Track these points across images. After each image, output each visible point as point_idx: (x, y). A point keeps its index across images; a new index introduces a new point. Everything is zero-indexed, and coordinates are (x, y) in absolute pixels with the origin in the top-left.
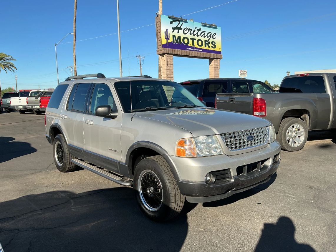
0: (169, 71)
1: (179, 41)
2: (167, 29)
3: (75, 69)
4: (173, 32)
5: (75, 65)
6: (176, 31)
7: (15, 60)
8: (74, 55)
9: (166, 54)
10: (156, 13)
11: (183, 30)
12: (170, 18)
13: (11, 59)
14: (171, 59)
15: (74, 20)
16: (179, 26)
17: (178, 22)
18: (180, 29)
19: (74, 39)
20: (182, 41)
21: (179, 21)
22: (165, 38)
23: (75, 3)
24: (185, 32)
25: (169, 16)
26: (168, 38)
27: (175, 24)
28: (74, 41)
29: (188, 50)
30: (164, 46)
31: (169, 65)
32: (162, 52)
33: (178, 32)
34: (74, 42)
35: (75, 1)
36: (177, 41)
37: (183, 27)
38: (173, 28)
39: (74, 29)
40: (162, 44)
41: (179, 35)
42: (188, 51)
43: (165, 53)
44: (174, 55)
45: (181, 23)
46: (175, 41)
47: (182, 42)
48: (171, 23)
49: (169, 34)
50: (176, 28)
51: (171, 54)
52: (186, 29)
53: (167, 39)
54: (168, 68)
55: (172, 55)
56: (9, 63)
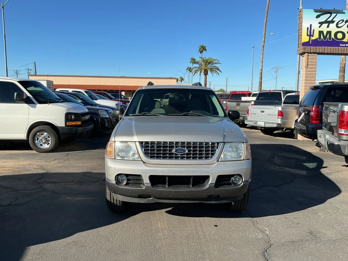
0: (309, 73)
1: (328, 37)
2: (311, 25)
3: (261, 71)
4: (320, 27)
5: (261, 67)
6: (325, 25)
7: (221, 63)
8: (262, 57)
9: (307, 54)
10: (298, 8)
11: (335, 23)
12: (316, 11)
13: (217, 63)
14: (314, 58)
15: (265, 21)
16: (330, 19)
17: (329, 15)
18: (332, 22)
19: (264, 40)
20: (333, 36)
21: (331, 13)
22: (308, 35)
23: (268, 3)
24: (339, 25)
25: (314, 9)
26: (312, 34)
27: (324, 18)
28: (264, 42)
29: (341, 46)
30: (305, 44)
31: (309, 66)
32: (302, 51)
33: (328, 27)
34: (263, 44)
35: (268, 1)
36: (325, 37)
37: (336, 20)
38: (320, 23)
39: (264, 30)
40: (302, 42)
41: (329, 29)
42: (342, 48)
43: (305, 53)
44: (319, 54)
45: (333, 15)
46: (322, 37)
47: (334, 38)
48: (318, 17)
49: (314, 30)
50: (326, 22)
51: (314, 53)
52: (342, 21)
53: (310, 35)
54: (309, 69)
55: (316, 54)
56: (215, 67)
